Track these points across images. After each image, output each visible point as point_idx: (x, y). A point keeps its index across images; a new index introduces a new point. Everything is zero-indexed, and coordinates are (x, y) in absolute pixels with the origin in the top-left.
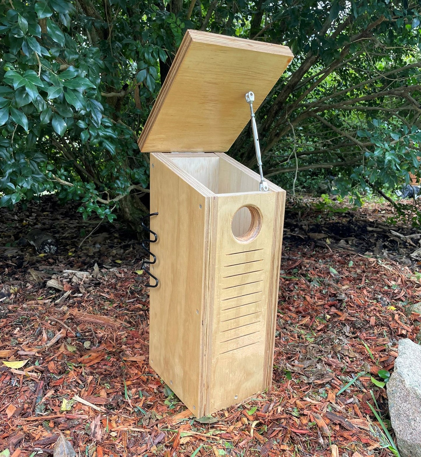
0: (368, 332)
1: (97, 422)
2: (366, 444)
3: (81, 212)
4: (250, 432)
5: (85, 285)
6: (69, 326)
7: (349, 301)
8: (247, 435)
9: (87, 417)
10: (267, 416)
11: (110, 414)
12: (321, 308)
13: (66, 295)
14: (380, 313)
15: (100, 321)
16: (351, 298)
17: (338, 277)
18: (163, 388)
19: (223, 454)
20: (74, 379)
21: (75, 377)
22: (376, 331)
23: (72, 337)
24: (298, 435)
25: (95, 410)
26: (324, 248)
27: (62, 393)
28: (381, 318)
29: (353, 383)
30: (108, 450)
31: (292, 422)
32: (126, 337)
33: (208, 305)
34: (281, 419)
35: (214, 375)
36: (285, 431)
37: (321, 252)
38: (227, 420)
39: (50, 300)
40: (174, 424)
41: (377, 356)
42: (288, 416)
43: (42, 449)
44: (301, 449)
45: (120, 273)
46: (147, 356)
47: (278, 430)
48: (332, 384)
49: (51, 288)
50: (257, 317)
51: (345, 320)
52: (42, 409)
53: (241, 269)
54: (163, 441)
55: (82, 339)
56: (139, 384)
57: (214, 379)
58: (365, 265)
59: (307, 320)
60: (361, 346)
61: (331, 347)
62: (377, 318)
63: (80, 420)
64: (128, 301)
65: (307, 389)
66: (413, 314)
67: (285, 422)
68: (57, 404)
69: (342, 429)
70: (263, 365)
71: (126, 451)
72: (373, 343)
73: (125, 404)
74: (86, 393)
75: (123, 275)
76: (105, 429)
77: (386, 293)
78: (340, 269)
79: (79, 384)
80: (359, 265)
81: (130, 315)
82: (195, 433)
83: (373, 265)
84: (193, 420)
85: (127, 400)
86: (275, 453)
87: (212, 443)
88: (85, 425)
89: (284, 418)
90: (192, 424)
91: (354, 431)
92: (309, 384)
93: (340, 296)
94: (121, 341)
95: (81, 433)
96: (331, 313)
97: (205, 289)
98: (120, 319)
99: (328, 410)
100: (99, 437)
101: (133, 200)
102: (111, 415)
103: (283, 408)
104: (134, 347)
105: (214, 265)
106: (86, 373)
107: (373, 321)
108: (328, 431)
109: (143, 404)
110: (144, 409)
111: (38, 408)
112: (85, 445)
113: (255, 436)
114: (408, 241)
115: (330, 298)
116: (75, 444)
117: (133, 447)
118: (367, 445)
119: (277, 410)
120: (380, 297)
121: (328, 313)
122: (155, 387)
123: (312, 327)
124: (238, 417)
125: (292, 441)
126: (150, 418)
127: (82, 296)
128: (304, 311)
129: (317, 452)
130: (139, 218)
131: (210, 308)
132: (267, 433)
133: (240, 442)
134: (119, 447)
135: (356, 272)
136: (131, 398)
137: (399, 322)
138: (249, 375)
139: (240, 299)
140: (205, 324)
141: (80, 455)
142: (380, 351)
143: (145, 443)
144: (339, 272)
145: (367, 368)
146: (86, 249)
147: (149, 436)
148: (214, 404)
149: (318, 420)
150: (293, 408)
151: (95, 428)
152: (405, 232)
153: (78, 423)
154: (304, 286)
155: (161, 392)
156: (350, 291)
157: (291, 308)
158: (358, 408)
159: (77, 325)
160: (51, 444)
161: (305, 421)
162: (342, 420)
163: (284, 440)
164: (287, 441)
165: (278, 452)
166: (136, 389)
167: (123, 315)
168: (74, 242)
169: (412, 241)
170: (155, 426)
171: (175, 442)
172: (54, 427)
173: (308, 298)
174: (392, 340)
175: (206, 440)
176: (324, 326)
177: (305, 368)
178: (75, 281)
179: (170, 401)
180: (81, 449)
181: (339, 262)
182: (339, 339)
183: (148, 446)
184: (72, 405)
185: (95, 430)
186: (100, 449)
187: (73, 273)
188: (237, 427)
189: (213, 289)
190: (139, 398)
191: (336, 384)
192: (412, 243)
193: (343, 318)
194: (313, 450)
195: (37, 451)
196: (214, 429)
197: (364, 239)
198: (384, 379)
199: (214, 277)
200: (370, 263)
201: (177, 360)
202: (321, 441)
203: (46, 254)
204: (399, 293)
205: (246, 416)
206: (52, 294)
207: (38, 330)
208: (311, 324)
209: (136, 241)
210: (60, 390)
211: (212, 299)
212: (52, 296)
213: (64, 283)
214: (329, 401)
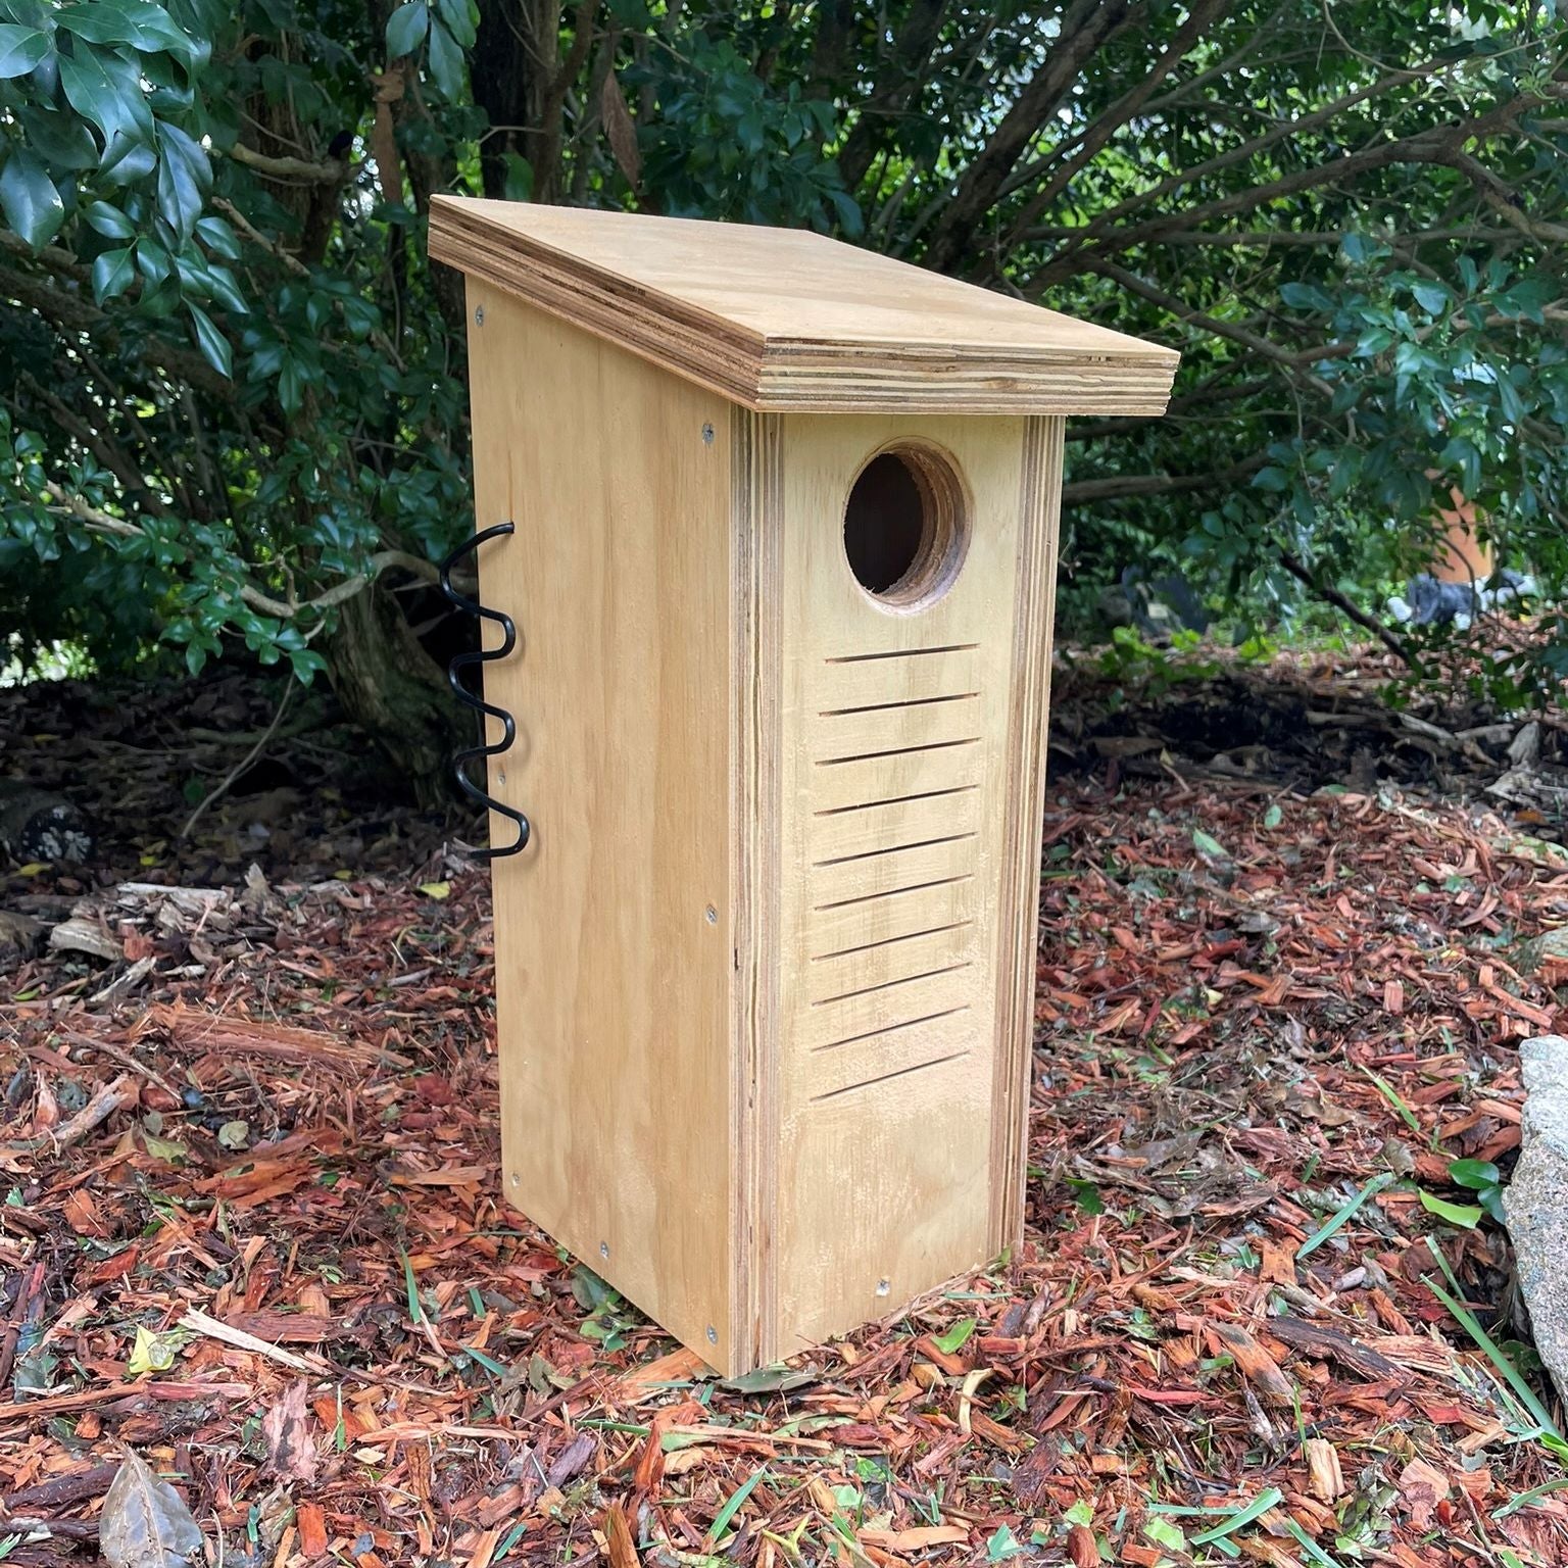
0: (1379, 1038)
1: (294, 1408)
2: (1451, 1425)
3: (178, 639)
4: (954, 1417)
5: (211, 936)
6: (150, 1067)
7: (1287, 936)
8: (943, 1429)
9: (246, 1390)
10: (1022, 1350)
11: (349, 1381)
12: (1179, 969)
13: (133, 973)
14: (1418, 968)
15: (284, 1047)
16: (1295, 925)
17: (1227, 866)
18: (571, 1276)
19: (855, 1504)
20: (183, 1251)
21: (187, 1241)
22: (1410, 1033)
23: (166, 1109)
24: (1160, 1412)
25: (282, 1365)
26: (1157, 779)
27: (132, 1306)
28: (1427, 984)
29: (1356, 1215)
30: (348, 1518)
31: (1132, 1364)
32: (399, 1102)
33: (757, 880)
34: (1082, 1354)
35: (791, 1191)
36: (1104, 1401)
37: (1148, 793)
38: (852, 1374)
39: (69, 998)
40: (631, 1403)
41: (1431, 1117)
42: (1113, 1340)
43: (46, 1521)
44: (1181, 1464)
45: (356, 895)
46: (492, 1166)
47: (1074, 1398)
48: (1271, 1220)
49: (69, 954)
50: (959, 945)
51: (1285, 1000)
52: (45, 1371)
53: (888, 730)
54: (588, 1469)
55: (210, 1115)
56: (468, 1265)
57: (792, 1210)
58: (1330, 818)
59: (1129, 1012)
60: (1360, 1087)
61: (1245, 1090)
62: (1412, 986)
63: (216, 1402)
64: (395, 981)
65: (1173, 1242)
66: (1549, 963)
67: (1103, 1366)
68: (112, 1349)
69: (1341, 1378)
70: (987, 1151)
71: (431, 1515)
72: (1406, 1075)
73: (411, 1343)
74: (240, 1303)
75: (368, 899)
76: (330, 1438)
77: (1422, 908)
78: (1235, 839)
79: (205, 1269)
80: (1306, 820)
81: (411, 1026)
82: (724, 1430)
83: (1360, 815)
84: (711, 1387)
85: (421, 1324)
86: (1073, 1489)
87: (799, 1463)
88: (241, 1423)
89: (1098, 1350)
90: (705, 1400)
91: (1394, 1383)
92: (1178, 1222)
93: (1252, 920)
94: (378, 1117)
95: (223, 1452)
96: (1223, 983)
97: (741, 809)
98: (368, 1040)
99: (1272, 1312)
100: (305, 1468)
101: (391, 643)
102: (351, 1384)
103: (1085, 1316)
104: (434, 1139)
105: (775, 704)
106: (233, 1227)
107: (1394, 996)
108: (1287, 1387)
109: (490, 1339)
110: (495, 1358)
111: (26, 1370)
112: (243, 1505)
113: (979, 1429)
114: (1468, 751)
115: (1208, 934)
116: (198, 1499)
117: (459, 1499)
118: (1456, 1430)
119: (1062, 1323)
120: (1402, 920)
121: (1210, 983)
122: (535, 1276)
123: (1151, 1036)
124: (898, 1367)
125: (1140, 1439)
126: (523, 1389)
127: (201, 976)
128: (1113, 983)
129: (1247, 1475)
130: (418, 715)
131: (766, 898)
132: (1026, 1415)
133: (918, 1459)
134: (397, 1501)
135: (1295, 845)
136: (438, 1317)
137: (1498, 992)
138: (930, 1192)
139: (889, 864)
140: (747, 965)
141: (221, 1542)
142: (1441, 1102)
143: (512, 1482)
144: (1231, 849)
145: (1401, 1159)
146: (211, 845)
147: (527, 1450)
148: (793, 1318)
149: (1239, 1349)
150: (1128, 1313)
151: (285, 1434)
152: (1454, 721)
153: (207, 1414)
154: (1102, 898)
155: (562, 1296)
156: (1286, 907)
157: (1061, 975)
158: (1388, 1302)
159: (187, 1062)
160: (85, 1500)
161: (1185, 1355)
162: (1336, 1342)
163: (1104, 1440)
164: (1117, 1439)
165: (1084, 1482)
166: (453, 1284)
167: (380, 1028)
168: (163, 822)
169: (1483, 748)
170: (549, 1414)
171: (642, 1470)
172: (102, 1437)
173: (1125, 936)
174: (1479, 1060)
175: (775, 1454)
176: (1199, 1028)
177: (1153, 1170)
178: (170, 923)
179: (605, 1324)
180: (227, 1518)
181: (1222, 817)
182: (1272, 1064)
183: (527, 1490)
184: (178, 1348)
185: (284, 1442)
186: (312, 1514)
187: (159, 894)
188: (899, 1398)
189: (775, 808)
190: (470, 1318)
191: (1286, 1220)
192: (1481, 756)
193: (1273, 995)
194: (1232, 1469)
195: (25, 1533)
196: (803, 1415)
197: (1301, 752)
198: (1476, 1192)
199: (779, 757)
200: (1345, 810)
201: (626, 1149)
202: (1263, 1426)
203: (48, 866)
204: (1475, 904)
205: (931, 1359)
206: (77, 977)
207: (15, 1082)
208: (1148, 1026)
209: (410, 812)
210: (123, 1297)
211: (772, 854)
212: (74, 983)
213: (125, 931)
214: (1271, 1279)
